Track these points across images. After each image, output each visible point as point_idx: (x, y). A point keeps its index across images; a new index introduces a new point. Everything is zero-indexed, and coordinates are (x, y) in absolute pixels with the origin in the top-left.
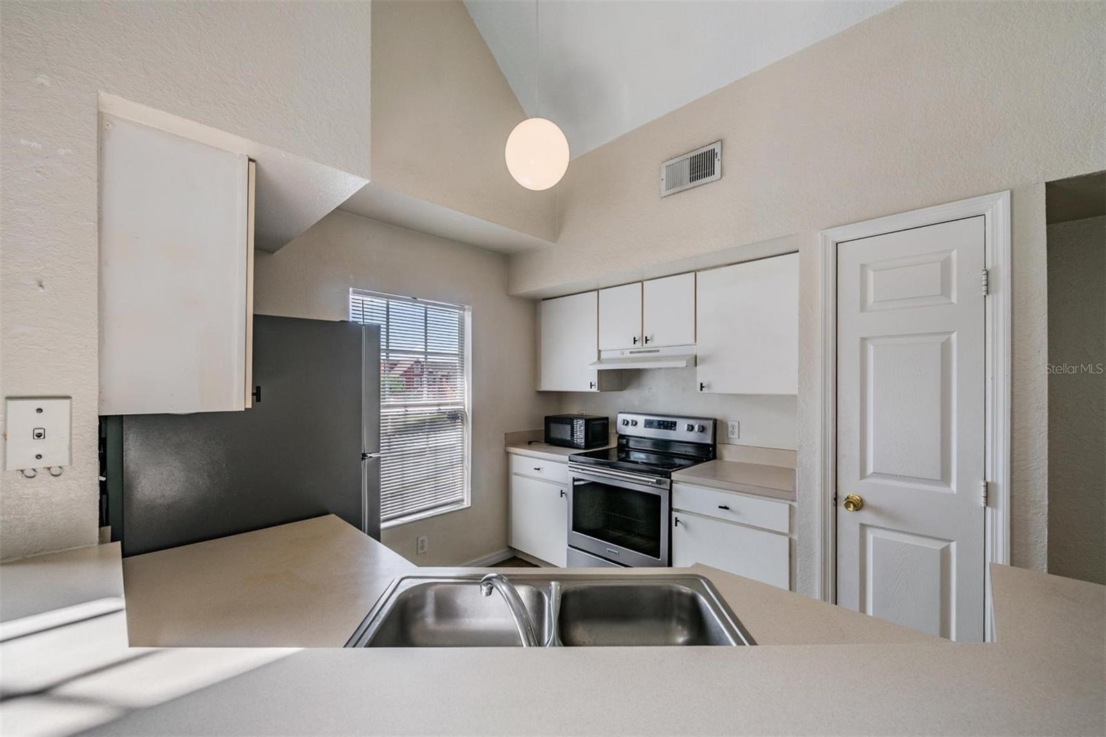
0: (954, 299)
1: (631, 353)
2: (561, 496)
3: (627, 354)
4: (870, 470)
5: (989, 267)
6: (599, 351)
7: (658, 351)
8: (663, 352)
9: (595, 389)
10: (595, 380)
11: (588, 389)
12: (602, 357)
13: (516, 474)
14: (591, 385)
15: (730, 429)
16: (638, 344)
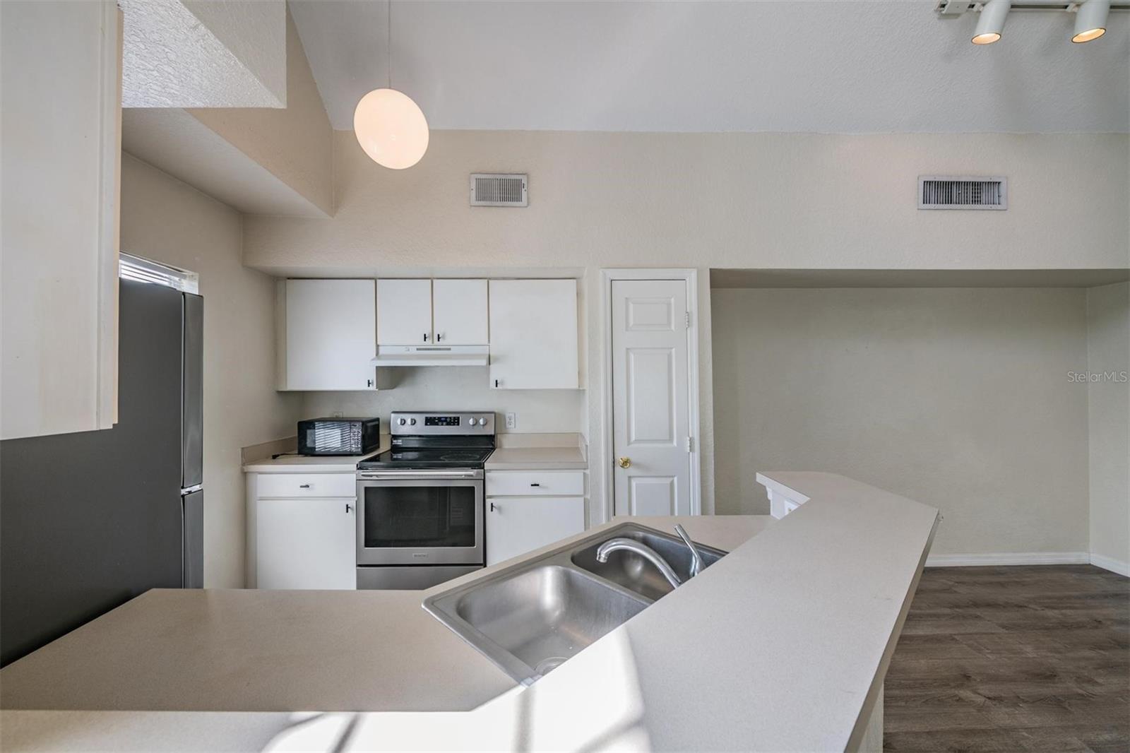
0: (673, 328)
1: (418, 349)
2: (347, 512)
3: (413, 351)
4: (633, 438)
5: (688, 311)
6: (378, 346)
7: (450, 349)
8: (454, 350)
9: (373, 388)
10: (373, 377)
11: (365, 387)
12: (381, 352)
13: (262, 499)
14: (369, 383)
15: (508, 420)
16: (429, 341)
